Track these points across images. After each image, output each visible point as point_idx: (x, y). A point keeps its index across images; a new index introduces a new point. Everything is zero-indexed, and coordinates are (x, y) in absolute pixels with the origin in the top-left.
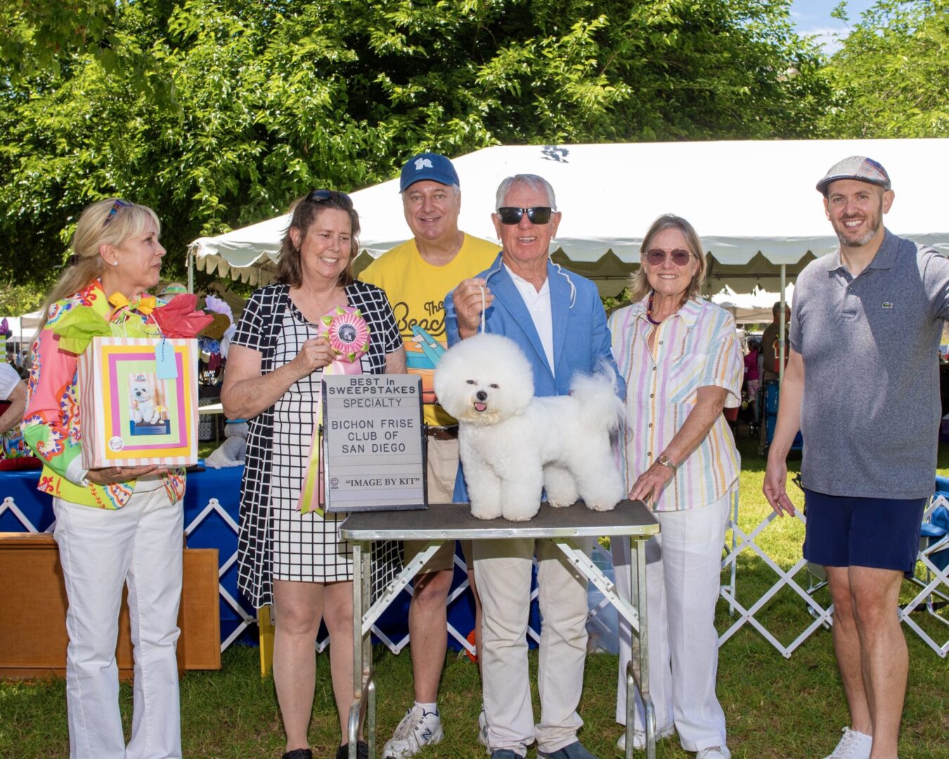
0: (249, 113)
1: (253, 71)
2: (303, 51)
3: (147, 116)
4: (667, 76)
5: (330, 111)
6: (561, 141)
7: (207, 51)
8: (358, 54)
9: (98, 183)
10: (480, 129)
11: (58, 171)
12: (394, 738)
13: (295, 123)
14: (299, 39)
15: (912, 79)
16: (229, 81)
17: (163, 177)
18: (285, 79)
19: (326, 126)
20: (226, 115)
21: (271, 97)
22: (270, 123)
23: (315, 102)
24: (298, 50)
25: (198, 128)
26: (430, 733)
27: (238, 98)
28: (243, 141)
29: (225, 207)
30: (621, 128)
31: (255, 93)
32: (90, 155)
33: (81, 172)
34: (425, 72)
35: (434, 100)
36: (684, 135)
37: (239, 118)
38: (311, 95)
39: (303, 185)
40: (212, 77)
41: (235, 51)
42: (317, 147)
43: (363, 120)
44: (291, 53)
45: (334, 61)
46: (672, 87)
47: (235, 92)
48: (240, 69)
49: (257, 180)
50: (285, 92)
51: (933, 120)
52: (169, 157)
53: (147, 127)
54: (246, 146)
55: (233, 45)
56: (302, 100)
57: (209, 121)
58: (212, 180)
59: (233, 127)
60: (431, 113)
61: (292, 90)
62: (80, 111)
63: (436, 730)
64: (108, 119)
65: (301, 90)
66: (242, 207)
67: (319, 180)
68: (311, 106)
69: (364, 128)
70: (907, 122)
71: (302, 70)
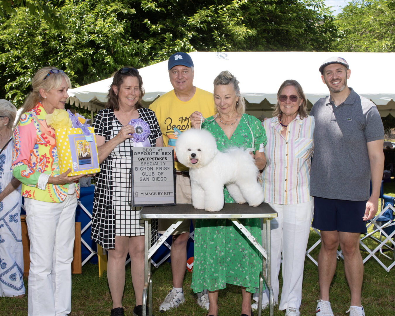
0: (88, 35)
1: (90, 17)
2: (112, 9)
3: (43, 36)
4: (268, 23)
5: (123, 35)
6: (224, 50)
7: (70, 8)
8: (136, 10)
9: (22, 65)
10: (188, 44)
11: (4, 59)
12: (164, 302)
13: (107, 40)
14: (110, 3)
15: (374, 26)
16: (79, 21)
17: (50, 63)
18: (104, 21)
19: (121, 41)
20: (78, 36)
21: (97, 28)
22: (97, 40)
23: (117, 31)
24: (110, 8)
25: (66, 41)
26: (180, 300)
27: (83, 29)
28: (85, 48)
29: (77, 76)
30: (248, 45)
31: (91, 27)
32: (18, 52)
33: (14, 60)
34: (164, 19)
35: (168, 31)
36: (275, 49)
37: (84, 38)
38: (115, 28)
39: (111, 67)
40: (72, 19)
41: (82, 8)
42: (117, 51)
43: (137, 39)
44: (107, 10)
45: (125, 14)
46: (271, 28)
47: (82, 26)
48: (84, 16)
49: (91, 65)
50: (104, 26)
51: (383, 44)
52: (53, 54)
53: (43, 41)
54: (86, 50)
55: (81, 5)
56: (111, 30)
57: (70, 39)
58: (72, 64)
59: (81, 41)
60: (167, 37)
61: (106, 26)
62: (14, 33)
63: (182, 299)
64: (26, 37)
65: (111, 26)
66: (84, 76)
67: (118, 65)
68: (115, 33)
69: (138, 43)
70: (371, 45)
71: (111, 17)
